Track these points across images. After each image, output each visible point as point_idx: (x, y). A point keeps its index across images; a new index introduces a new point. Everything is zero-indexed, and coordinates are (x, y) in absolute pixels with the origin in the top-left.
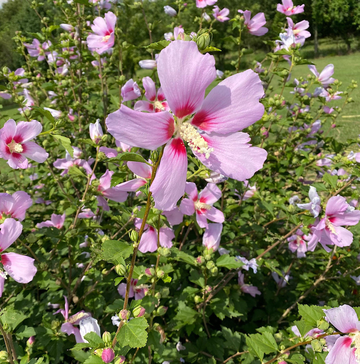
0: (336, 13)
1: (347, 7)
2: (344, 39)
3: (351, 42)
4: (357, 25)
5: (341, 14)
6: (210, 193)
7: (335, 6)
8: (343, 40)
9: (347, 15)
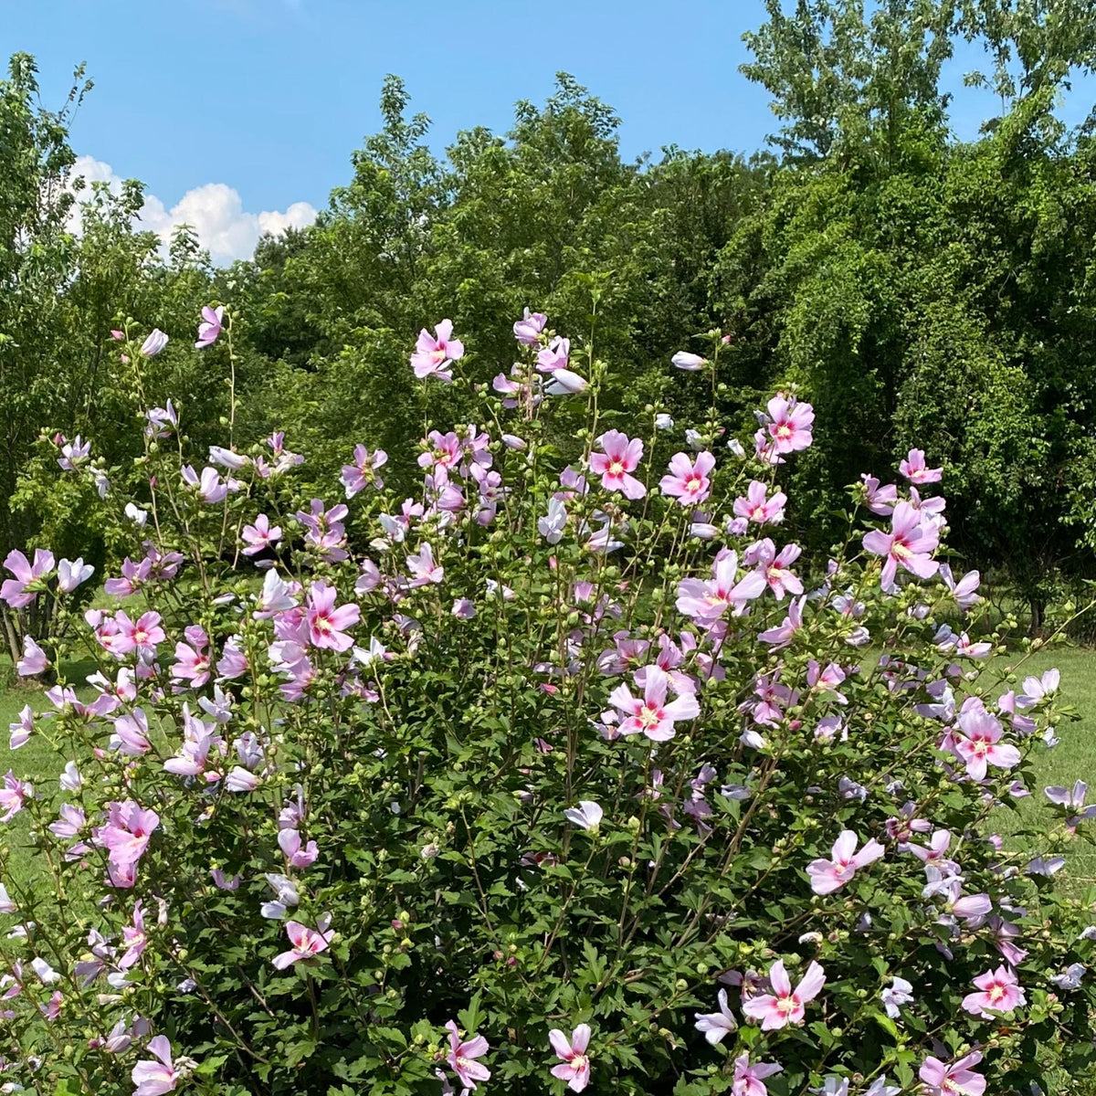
0: (993, 463)
1: (1043, 446)
2: (1021, 580)
3: (1047, 596)
4: (1080, 529)
5: (1014, 470)
6: (832, 673)
7: (990, 433)
8: (1012, 587)
9: (1036, 480)
